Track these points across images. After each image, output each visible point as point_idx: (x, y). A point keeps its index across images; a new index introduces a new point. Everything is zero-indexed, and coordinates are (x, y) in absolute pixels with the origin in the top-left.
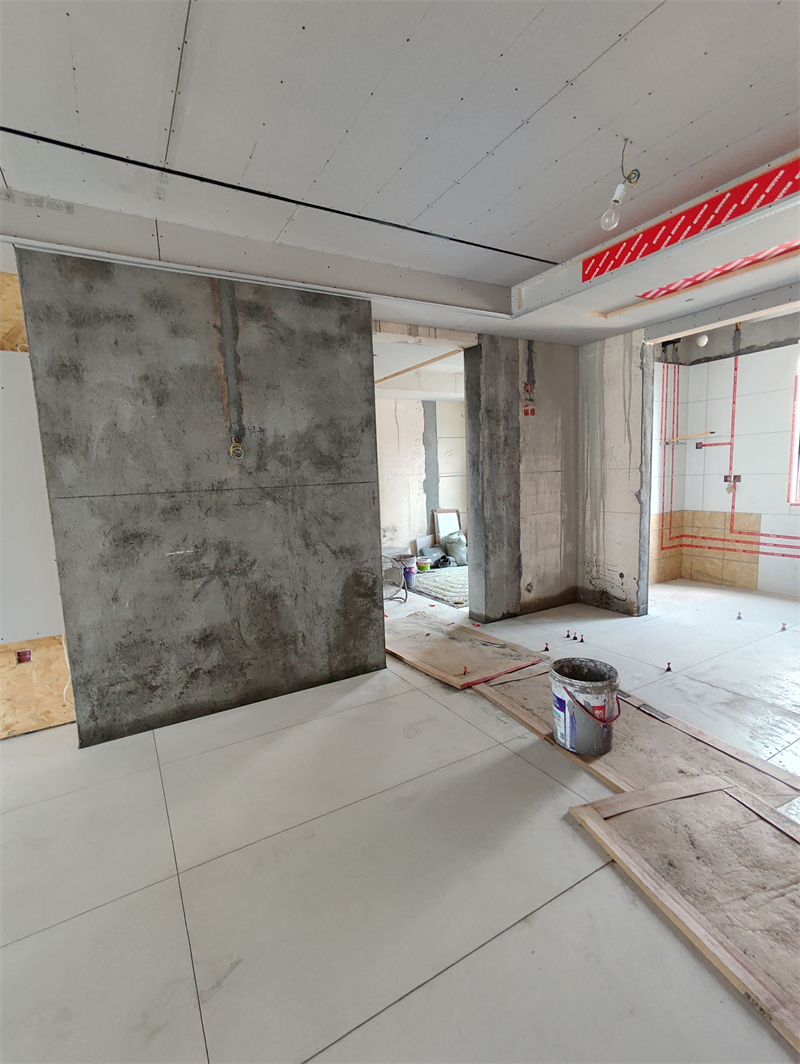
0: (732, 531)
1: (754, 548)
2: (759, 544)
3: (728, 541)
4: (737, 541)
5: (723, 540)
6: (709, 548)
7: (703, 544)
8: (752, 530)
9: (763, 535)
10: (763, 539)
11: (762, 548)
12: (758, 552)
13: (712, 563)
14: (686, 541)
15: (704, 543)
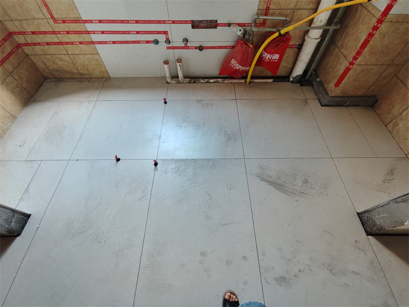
0: (55, 21)
1: (86, 38)
2: (88, 32)
3: (59, 33)
4: (68, 33)
5: (54, 33)
6: (48, 44)
7: (39, 41)
8: (73, 16)
9: (86, 21)
10: (89, 27)
12: (93, 43)
13: (62, 60)
14: (20, 39)
15: (38, 39)
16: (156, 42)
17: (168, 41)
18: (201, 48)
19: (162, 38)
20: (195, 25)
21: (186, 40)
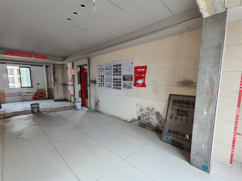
1: (4, 96)
8: (3, 93)
10: (5, 94)
11: (5, 96)
16: (19, 96)
17: (21, 95)
18: (28, 96)
20: (27, 93)
21: (25, 95)
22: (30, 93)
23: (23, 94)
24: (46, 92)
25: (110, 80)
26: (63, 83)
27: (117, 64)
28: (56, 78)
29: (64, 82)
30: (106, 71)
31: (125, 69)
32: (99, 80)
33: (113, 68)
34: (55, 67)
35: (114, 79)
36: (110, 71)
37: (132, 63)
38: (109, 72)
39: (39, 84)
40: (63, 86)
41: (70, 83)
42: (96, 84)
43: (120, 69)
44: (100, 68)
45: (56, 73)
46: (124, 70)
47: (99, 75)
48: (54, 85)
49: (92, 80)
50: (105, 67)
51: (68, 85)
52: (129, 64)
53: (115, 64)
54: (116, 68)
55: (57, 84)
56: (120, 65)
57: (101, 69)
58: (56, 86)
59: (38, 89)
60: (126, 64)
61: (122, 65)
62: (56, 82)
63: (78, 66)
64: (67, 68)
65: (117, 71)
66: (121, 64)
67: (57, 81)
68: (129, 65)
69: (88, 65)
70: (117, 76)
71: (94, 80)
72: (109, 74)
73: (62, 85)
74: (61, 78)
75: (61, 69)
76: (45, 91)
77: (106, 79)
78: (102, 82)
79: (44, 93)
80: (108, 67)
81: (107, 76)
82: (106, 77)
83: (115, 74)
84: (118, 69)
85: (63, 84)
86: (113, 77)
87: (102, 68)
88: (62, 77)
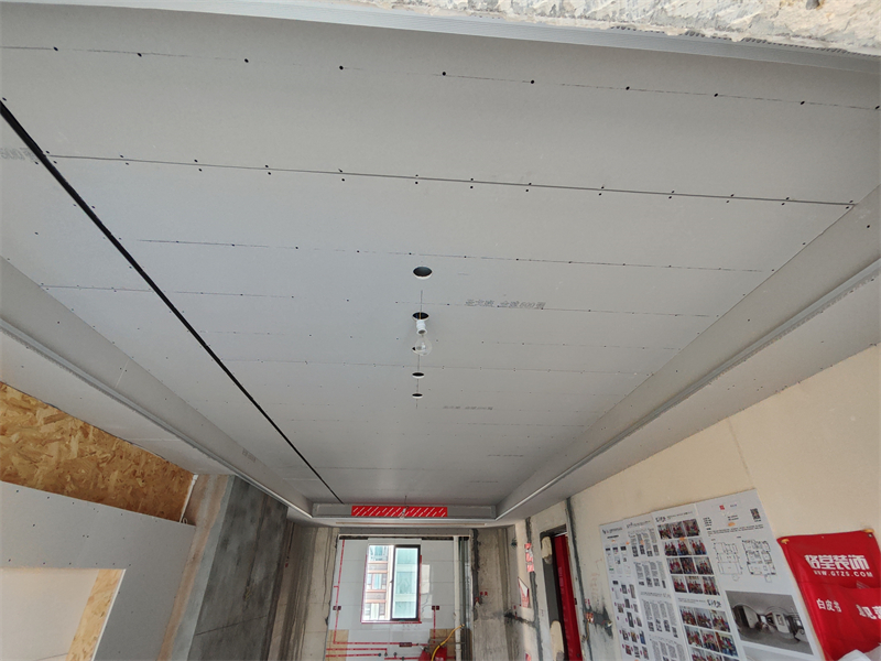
1: (344, 652)
2: (347, 649)
3: (332, 650)
4: (336, 649)
5: (329, 649)
8: (345, 640)
9: (349, 643)
10: (349, 646)
11: (348, 652)
12: (346, 656)
16: (380, 655)
17: (386, 654)
18: (403, 659)
19: (383, 652)
20: (402, 645)
21: (395, 654)
22: (410, 645)
23: (392, 650)
24: (458, 647)
25: (668, 619)
26: (506, 607)
27: (675, 520)
28: (483, 586)
29: (509, 605)
30: (637, 559)
31: (726, 551)
32: (621, 610)
33: (661, 543)
34: (479, 540)
35: (688, 617)
36: (654, 559)
37: (755, 513)
38: (652, 564)
39: (438, 608)
40: (507, 622)
41: (526, 612)
42: (609, 632)
43: (700, 550)
44: (611, 544)
45: (481, 562)
46: (724, 557)
47: (615, 583)
48: (475, 618)
49: (594, 609)
50: (629, 540)
51: (521, 620)
52: (735, 518)
53: (668, 522)
54: (675, 541)
55: (485, 611)
56: (693, 529)
57: (615, 549)
58: (480, 620)
59: (434, 631)
60: (719, 521)
61: (701, 525)
62: (480, 603)
63: (543, 535)
64: (515, 544)
65: (686, 566)
66: (695, 523)
67: (484, 598)
68: (737, 524)
69: (568, 528)
70: (693, 596)
71: (600, 609)
72: (652, 578)
73: (503, 619)
74: (500, 585)
75: (498, 545)
76: (455, 643)
77: (648, 613)
78: (631, 625)
79: (449, 648)
80: (640, 539)
81: (646, 588)
82: (647, 598)
83: (683, 578)
84: (687, 553)
85: (506, 616)
86: (677, 602)
87: (618, 543)
88: (502, 580)
